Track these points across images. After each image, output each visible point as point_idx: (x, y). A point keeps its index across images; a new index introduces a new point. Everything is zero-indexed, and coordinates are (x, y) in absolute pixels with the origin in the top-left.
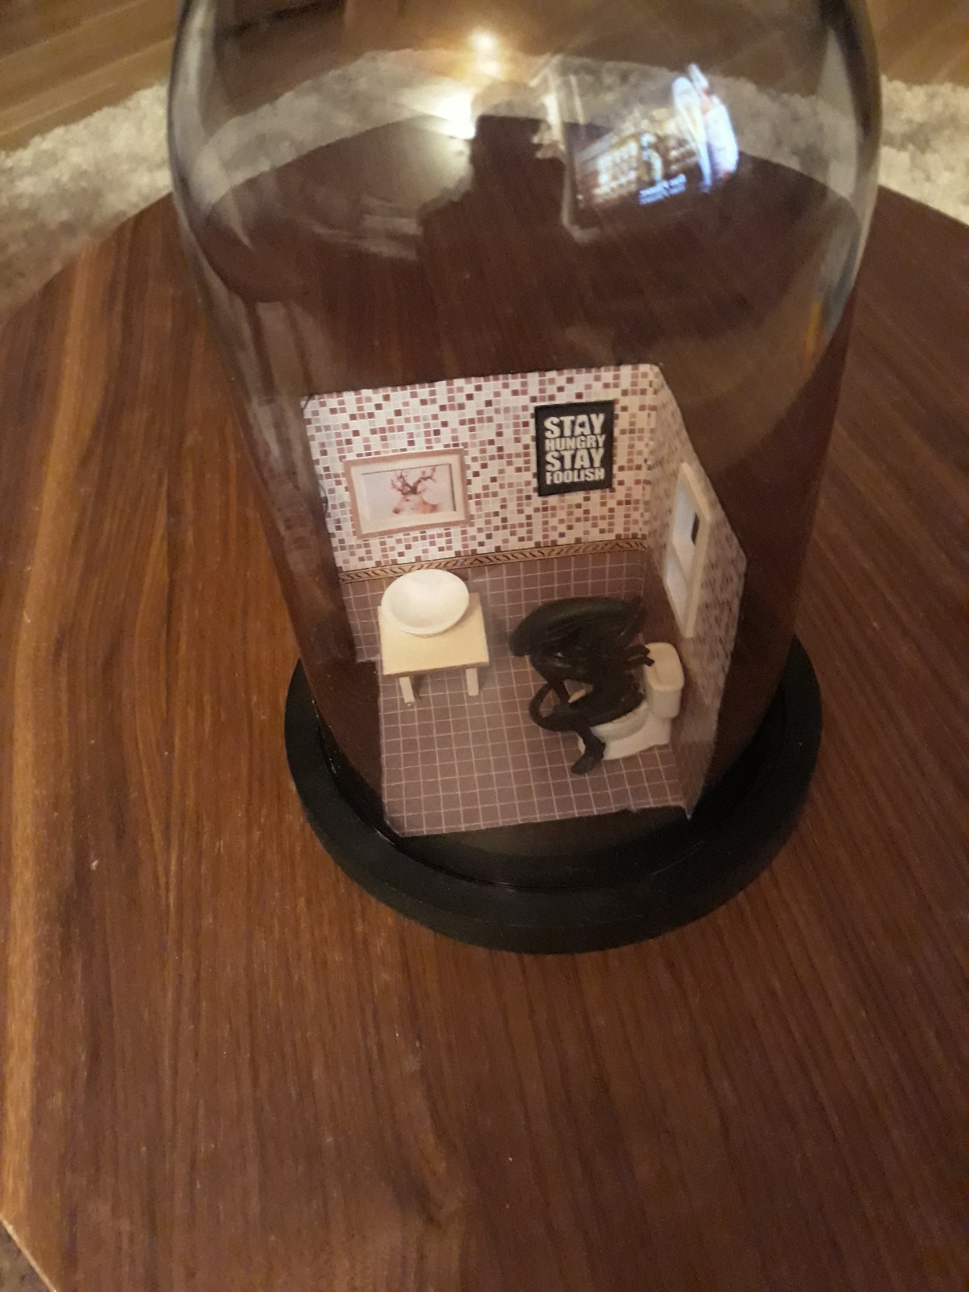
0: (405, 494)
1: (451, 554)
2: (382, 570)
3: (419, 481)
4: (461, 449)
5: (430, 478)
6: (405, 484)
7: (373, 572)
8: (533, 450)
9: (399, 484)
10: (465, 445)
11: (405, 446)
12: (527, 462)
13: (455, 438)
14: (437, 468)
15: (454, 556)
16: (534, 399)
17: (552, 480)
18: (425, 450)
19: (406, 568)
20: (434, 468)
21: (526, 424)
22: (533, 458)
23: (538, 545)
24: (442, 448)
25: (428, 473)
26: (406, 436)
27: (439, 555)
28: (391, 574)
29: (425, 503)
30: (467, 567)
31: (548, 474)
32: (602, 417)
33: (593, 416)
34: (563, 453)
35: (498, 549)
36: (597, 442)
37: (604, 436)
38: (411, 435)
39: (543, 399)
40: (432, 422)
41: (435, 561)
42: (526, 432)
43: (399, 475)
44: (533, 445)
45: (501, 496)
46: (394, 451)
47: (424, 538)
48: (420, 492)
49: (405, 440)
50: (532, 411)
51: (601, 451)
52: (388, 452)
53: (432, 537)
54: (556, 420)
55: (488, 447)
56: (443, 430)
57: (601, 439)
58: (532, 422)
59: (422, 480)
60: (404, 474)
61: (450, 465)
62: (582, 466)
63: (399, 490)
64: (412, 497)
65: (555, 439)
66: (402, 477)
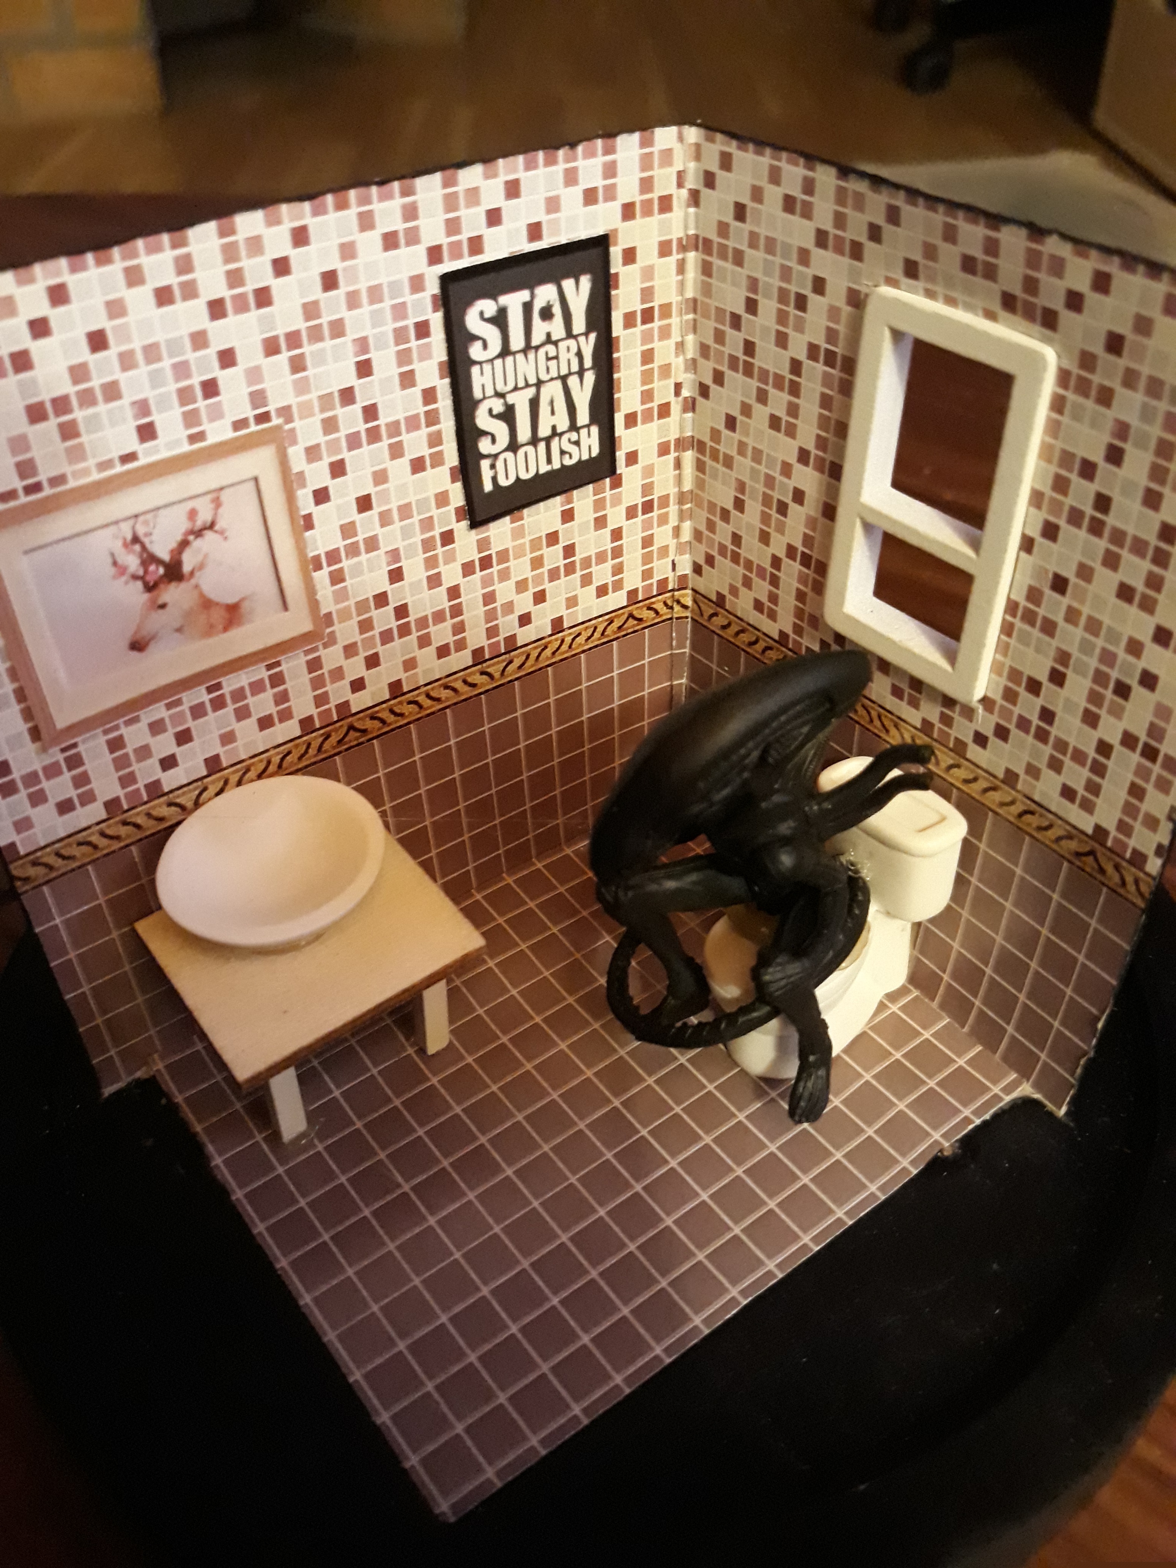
0: (150, 588)
1: (290, 729)
2: (125, 823)
3: (184, 544)
4: (278, 427)
5: (211, 526)
6: (148, 559)
7: (103, 834)
8: (445, 404)
9: (133, 562)
10: (286, 412)
11: (132, 444)
12: (435, 440)
13: (258, 398)
14: (225, 496)
15: (298, 733)
16: (435, 255)
17: (494, 479)
18: (186, 448)
19: (187, 800)
20: (216, 497)
21: (423, 330)
22: (447, 425)
23: (478, 655)
24: (230, 434)
25: (204, 516)
26: (129, 413)
27: (263, 740)
28: (152, 827)
29: (207, 604)
30: (333, 752)
31: (485, 464)
32: (586, 282)
33: (568, 284)
34: (511, 399)
35: (396, 688)
36: (579, 354)
37: (593, 336)
38: (143, 407)
39: (456, 251)
40: (191, 356)
41: (256, 759)
42: (425, 354)
43: (129, 537)
44: (443, 386)
45: (385, 547)
46: (103, 466)
47: (218, 704)
48: (192, 573)
49: (131, 425)
50: (433, 288)
51: (590, 378)
52: (86, 472)
53: (238, 695)
54: (488, 307)
55: (340, 412)
56: (224, 377)
57: (588, 346)
58: (436, 320)
59: (191, 538)
60: (141, 531)
61: (256, 479)
62: (554, 428)
63: (135, 577)
64: (172, 594)
65: (491, 361)
66: (136, 539)
